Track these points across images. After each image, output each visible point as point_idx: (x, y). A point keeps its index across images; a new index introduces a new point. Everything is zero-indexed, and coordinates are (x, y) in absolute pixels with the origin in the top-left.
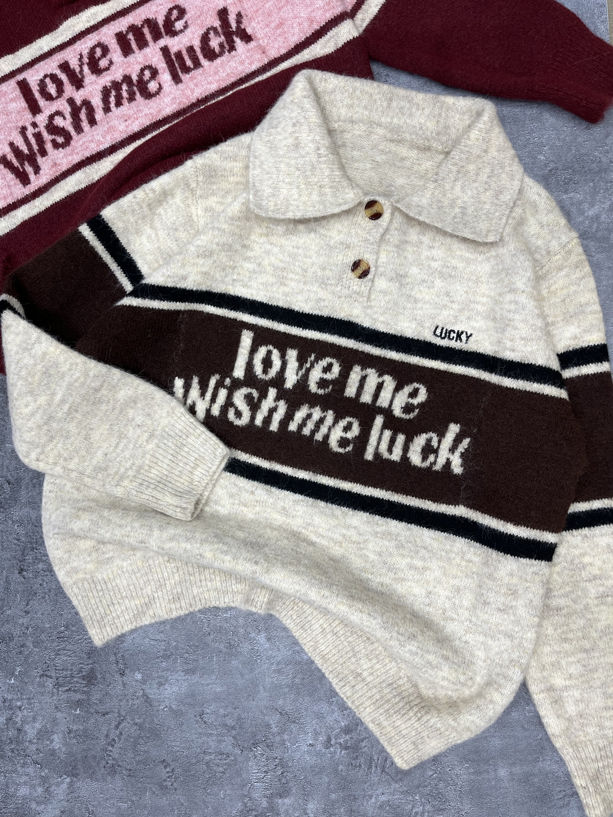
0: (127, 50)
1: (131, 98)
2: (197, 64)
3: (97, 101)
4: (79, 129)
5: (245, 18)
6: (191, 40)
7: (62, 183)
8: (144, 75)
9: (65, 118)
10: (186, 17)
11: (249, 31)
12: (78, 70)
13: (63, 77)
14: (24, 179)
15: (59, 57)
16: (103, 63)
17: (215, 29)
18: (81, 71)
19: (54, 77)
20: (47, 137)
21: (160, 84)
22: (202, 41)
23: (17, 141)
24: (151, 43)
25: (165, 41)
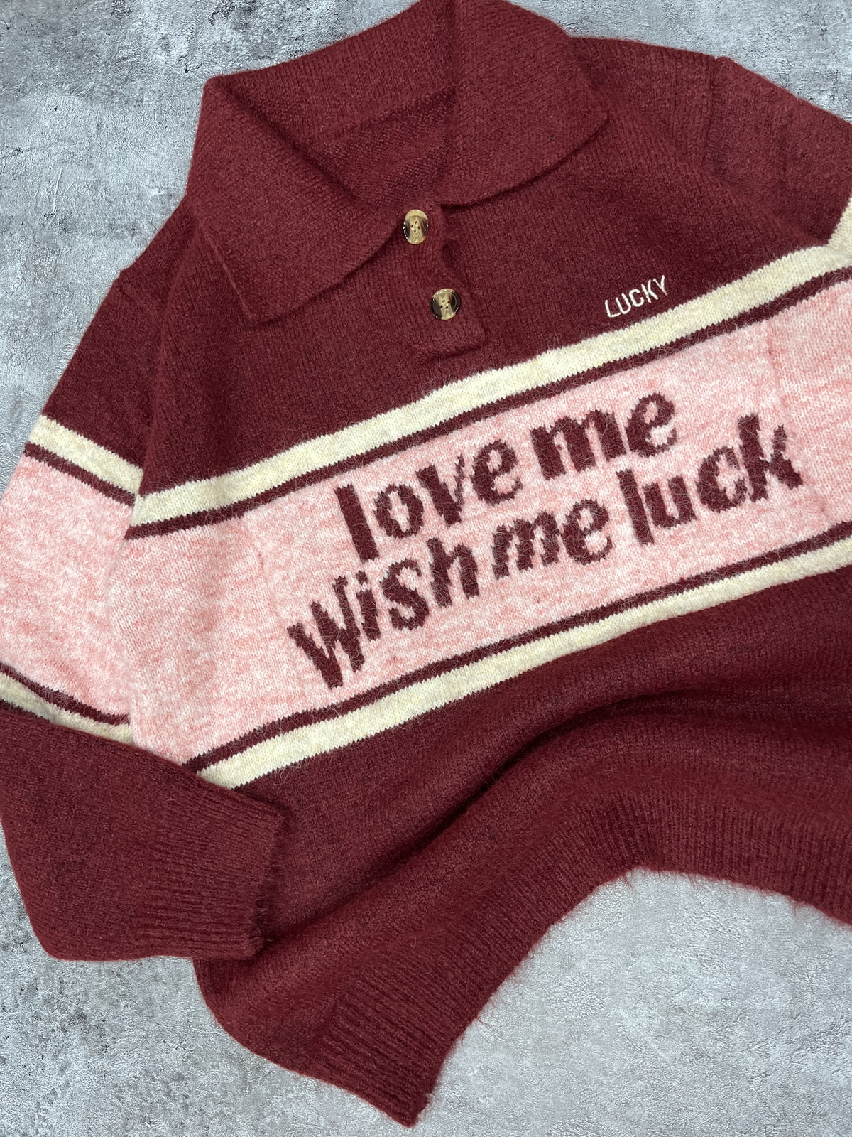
0: (551, 466)
1: (550, 557)
2: (687, 514)
3: (483, 553)
4: (444, 598)
5: (790, 438)
6: (679, 468)
7: (402, 694)
8: (579, 517)
9: (419, 574)
10: (674, 421)
11: (797, 466)
12: (452, 487)
13: (424, 495)
14: (332, 675)
15: (419, 457)
16: (502, 483)
17: (729, 453)
18: (459, 489)
19: (406, 495)
20: (383, 603)
21: (609, 540)
22: (701, 473)
23: (327, 603)
24: (600, 460)
25: (628, 461)
